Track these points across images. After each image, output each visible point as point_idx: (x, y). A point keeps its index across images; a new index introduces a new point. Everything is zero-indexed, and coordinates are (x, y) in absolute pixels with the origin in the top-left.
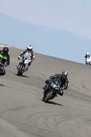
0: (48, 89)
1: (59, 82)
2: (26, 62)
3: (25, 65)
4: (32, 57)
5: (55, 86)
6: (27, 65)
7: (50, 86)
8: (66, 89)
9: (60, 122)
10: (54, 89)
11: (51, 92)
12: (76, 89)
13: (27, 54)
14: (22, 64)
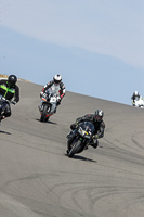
0: (75, 137)
1: (90, 127)
2: (53, 100)
3: (51, 105)
4: (61, 92)
5: (84, 132)
6: (54, 106)
7: (77, 132)
8: (101, 136)
9: (97, 199)
10: (83, 138)
11: (79, 142)
12: (124, 147)
13: (53, 87)
14: (47, 104)
